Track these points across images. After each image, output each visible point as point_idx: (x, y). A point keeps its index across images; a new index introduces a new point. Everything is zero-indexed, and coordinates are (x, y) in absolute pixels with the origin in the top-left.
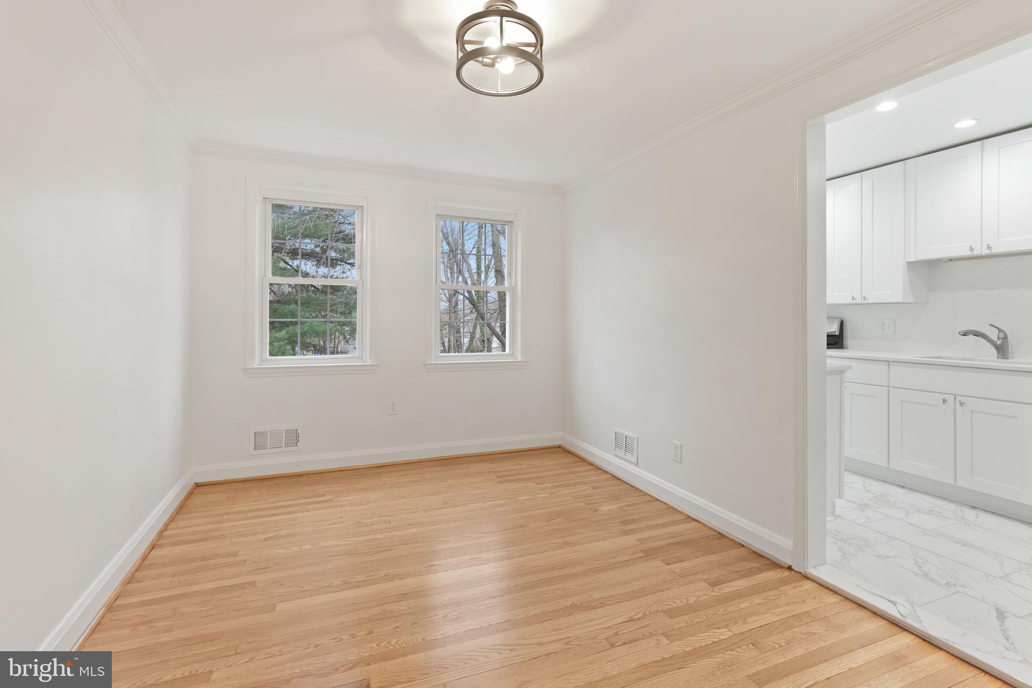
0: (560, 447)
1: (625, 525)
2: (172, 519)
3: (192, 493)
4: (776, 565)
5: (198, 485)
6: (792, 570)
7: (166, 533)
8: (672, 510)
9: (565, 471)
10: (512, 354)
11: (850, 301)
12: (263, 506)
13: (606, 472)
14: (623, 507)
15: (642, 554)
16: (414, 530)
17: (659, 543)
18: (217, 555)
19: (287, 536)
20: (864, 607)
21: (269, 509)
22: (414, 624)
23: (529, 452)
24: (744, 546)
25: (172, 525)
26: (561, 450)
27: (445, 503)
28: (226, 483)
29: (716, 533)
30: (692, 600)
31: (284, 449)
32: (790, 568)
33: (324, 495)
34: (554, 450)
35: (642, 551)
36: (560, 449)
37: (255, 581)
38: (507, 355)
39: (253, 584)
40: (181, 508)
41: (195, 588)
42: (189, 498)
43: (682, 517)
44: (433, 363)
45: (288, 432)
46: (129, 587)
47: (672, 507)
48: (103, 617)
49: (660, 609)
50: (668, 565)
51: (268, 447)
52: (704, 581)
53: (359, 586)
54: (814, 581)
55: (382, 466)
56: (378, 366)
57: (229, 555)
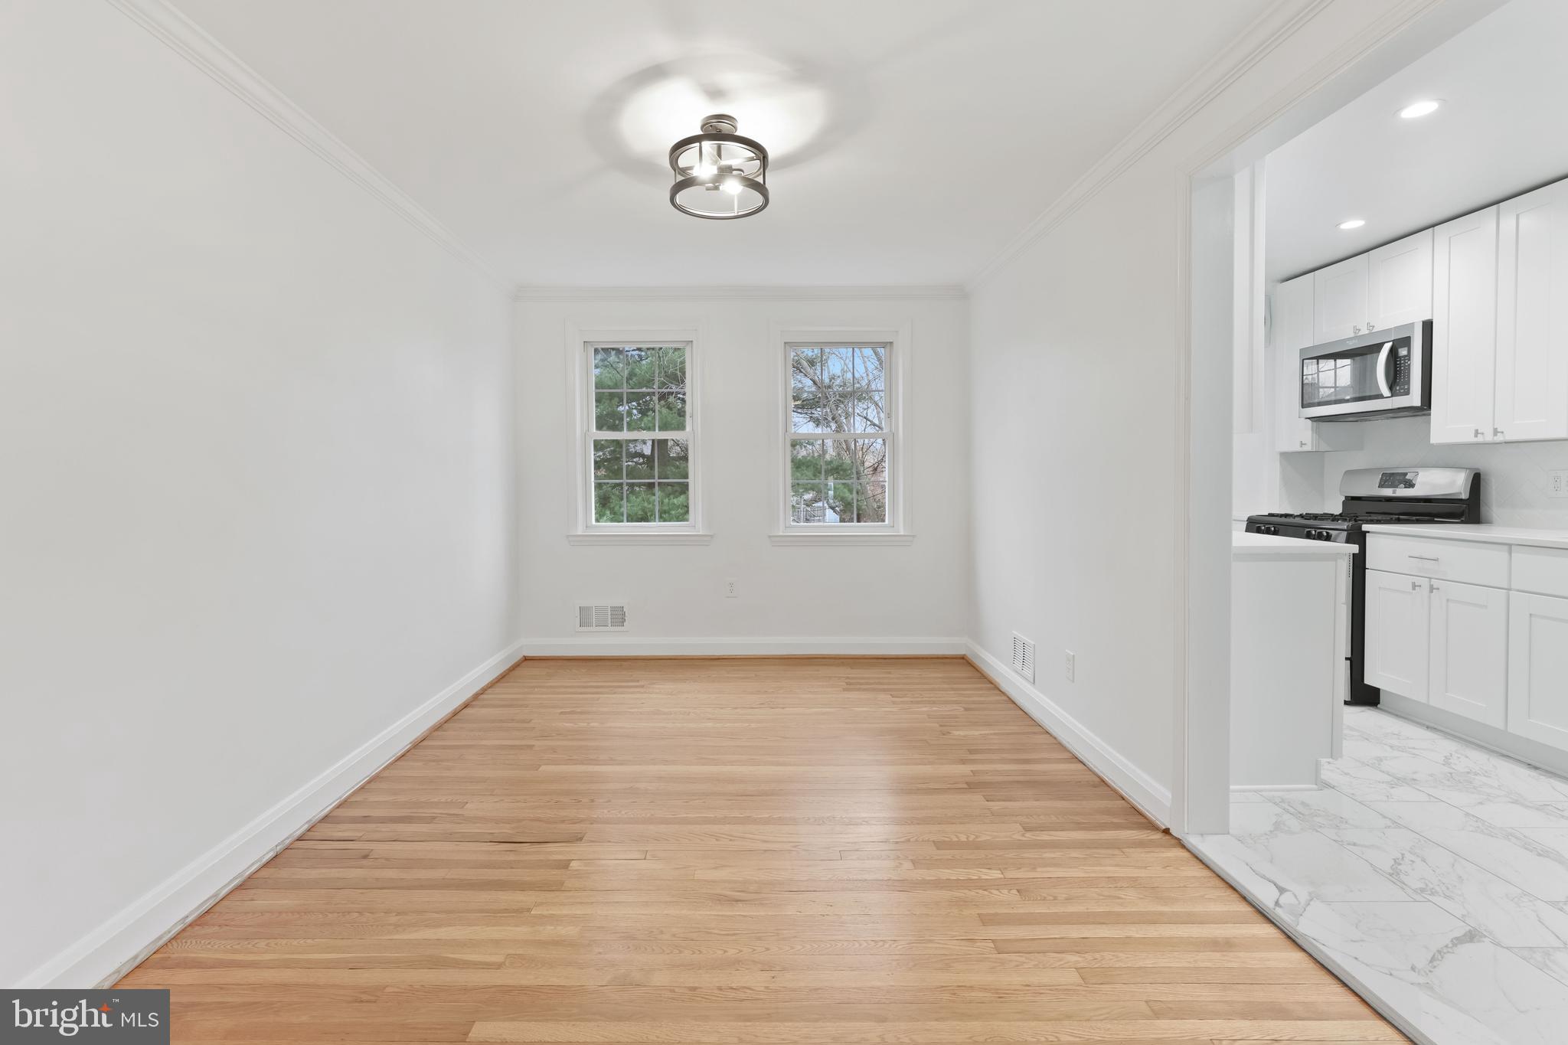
0: (963, 657)
1: (971, 753)
2: (492, 685)
3: (519, 665)
4: (1152, 826)
5: (526, 659)
6: (1170, 834)
7: (482, 696)
8: (1060, 746)
9: (946, 686)
10: (892, 525)
11: (1471, 439)
12: (575, 684)
13: (1003, 693)
14: (988, 734)
15: (965, 786)
16: (710, 725)
17: (1000, 779)
18: (513, 720)
19: (581, 713)
20: (1234, 889)
21: (579, 687)
22: (652, 802)
23: (913, 661)
24: (1124, 799)
25: (490, 691)
26: (964, 661)
27: (762, 704)
28: (552, 659)
29: (1098, 779)
30: (983, 838)
31: (609, 628)
32: (1167, 831)
33: (638, 681)
34: (955, 660)
35: (967, 783)
36: (961, 661)
37: (534, 745)
38: (886, 526)
39: (531, 747)
40: (503, 677)
41: (484, 742)
42: (514, 669)
43: (1066, 755)
44: (781, 534)
45: (613, 609)
46: (436, 733)
47: (1060, 744)
48: (408, 751)
49: (931, 839)
50: (988, 801)
51: (594, 625)
52: (1020, 824)
53: (622, 764)
54: (1189, 851)
55: (719, 659)
56: (711, 536)
57: (523, 721)
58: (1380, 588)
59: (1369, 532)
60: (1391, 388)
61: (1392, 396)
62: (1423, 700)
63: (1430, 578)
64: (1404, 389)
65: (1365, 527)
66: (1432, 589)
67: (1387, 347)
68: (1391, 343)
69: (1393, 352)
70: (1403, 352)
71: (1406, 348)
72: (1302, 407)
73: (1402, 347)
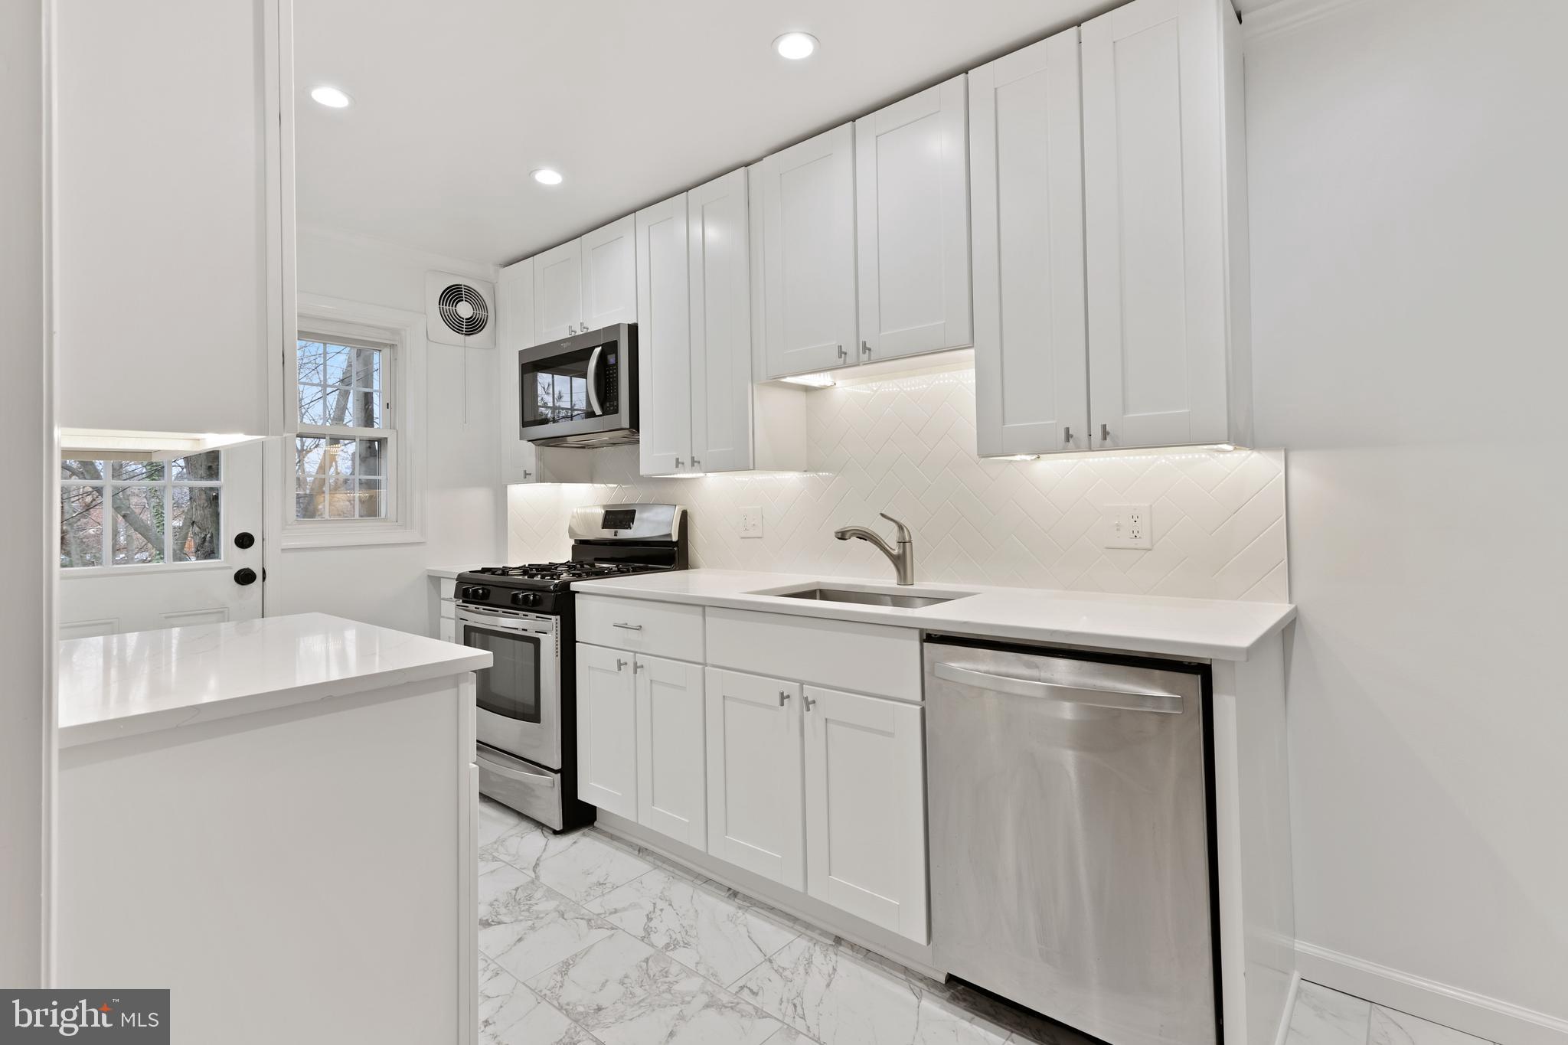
58: (589, 667)
59: (578, 592)
60: (602, 405)
61: (603, 415)
62: (633, 819)
63: (636, 652)
64: (613, 405)
65: (575, 586)
66: (636, 667)
67: (598, 350)
68: (600, 348)
69: (602, 357)
70: (611, 359)
71: (614, 355)
72: (523, 427)
73: (611, 354)
